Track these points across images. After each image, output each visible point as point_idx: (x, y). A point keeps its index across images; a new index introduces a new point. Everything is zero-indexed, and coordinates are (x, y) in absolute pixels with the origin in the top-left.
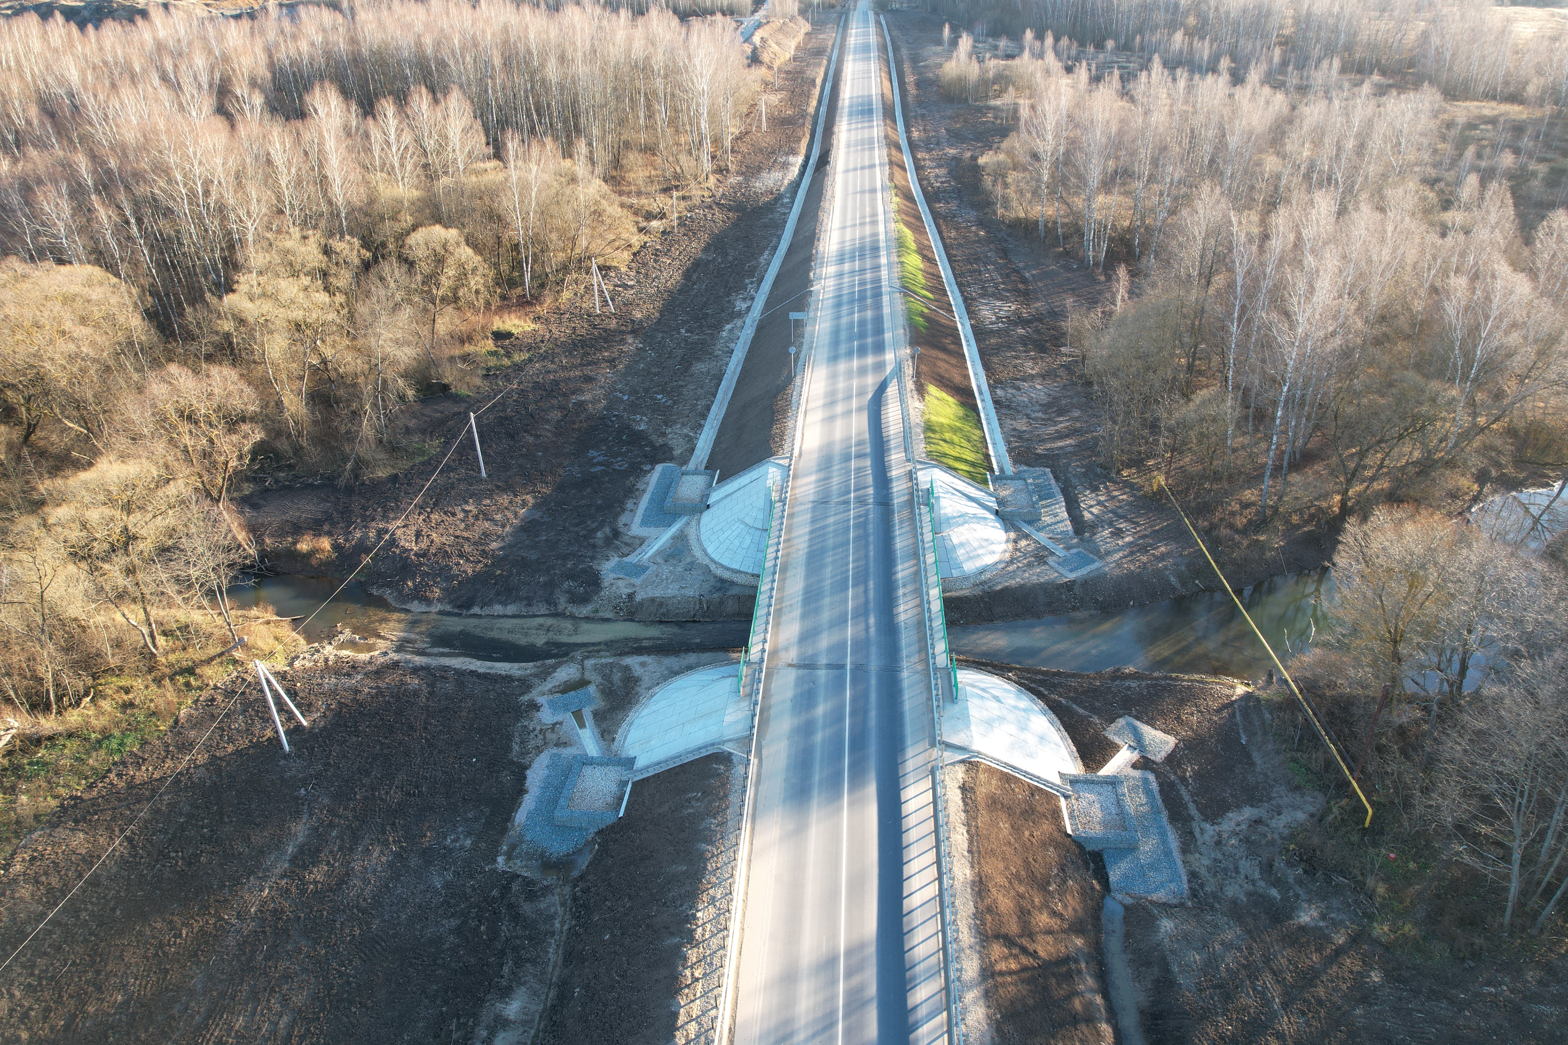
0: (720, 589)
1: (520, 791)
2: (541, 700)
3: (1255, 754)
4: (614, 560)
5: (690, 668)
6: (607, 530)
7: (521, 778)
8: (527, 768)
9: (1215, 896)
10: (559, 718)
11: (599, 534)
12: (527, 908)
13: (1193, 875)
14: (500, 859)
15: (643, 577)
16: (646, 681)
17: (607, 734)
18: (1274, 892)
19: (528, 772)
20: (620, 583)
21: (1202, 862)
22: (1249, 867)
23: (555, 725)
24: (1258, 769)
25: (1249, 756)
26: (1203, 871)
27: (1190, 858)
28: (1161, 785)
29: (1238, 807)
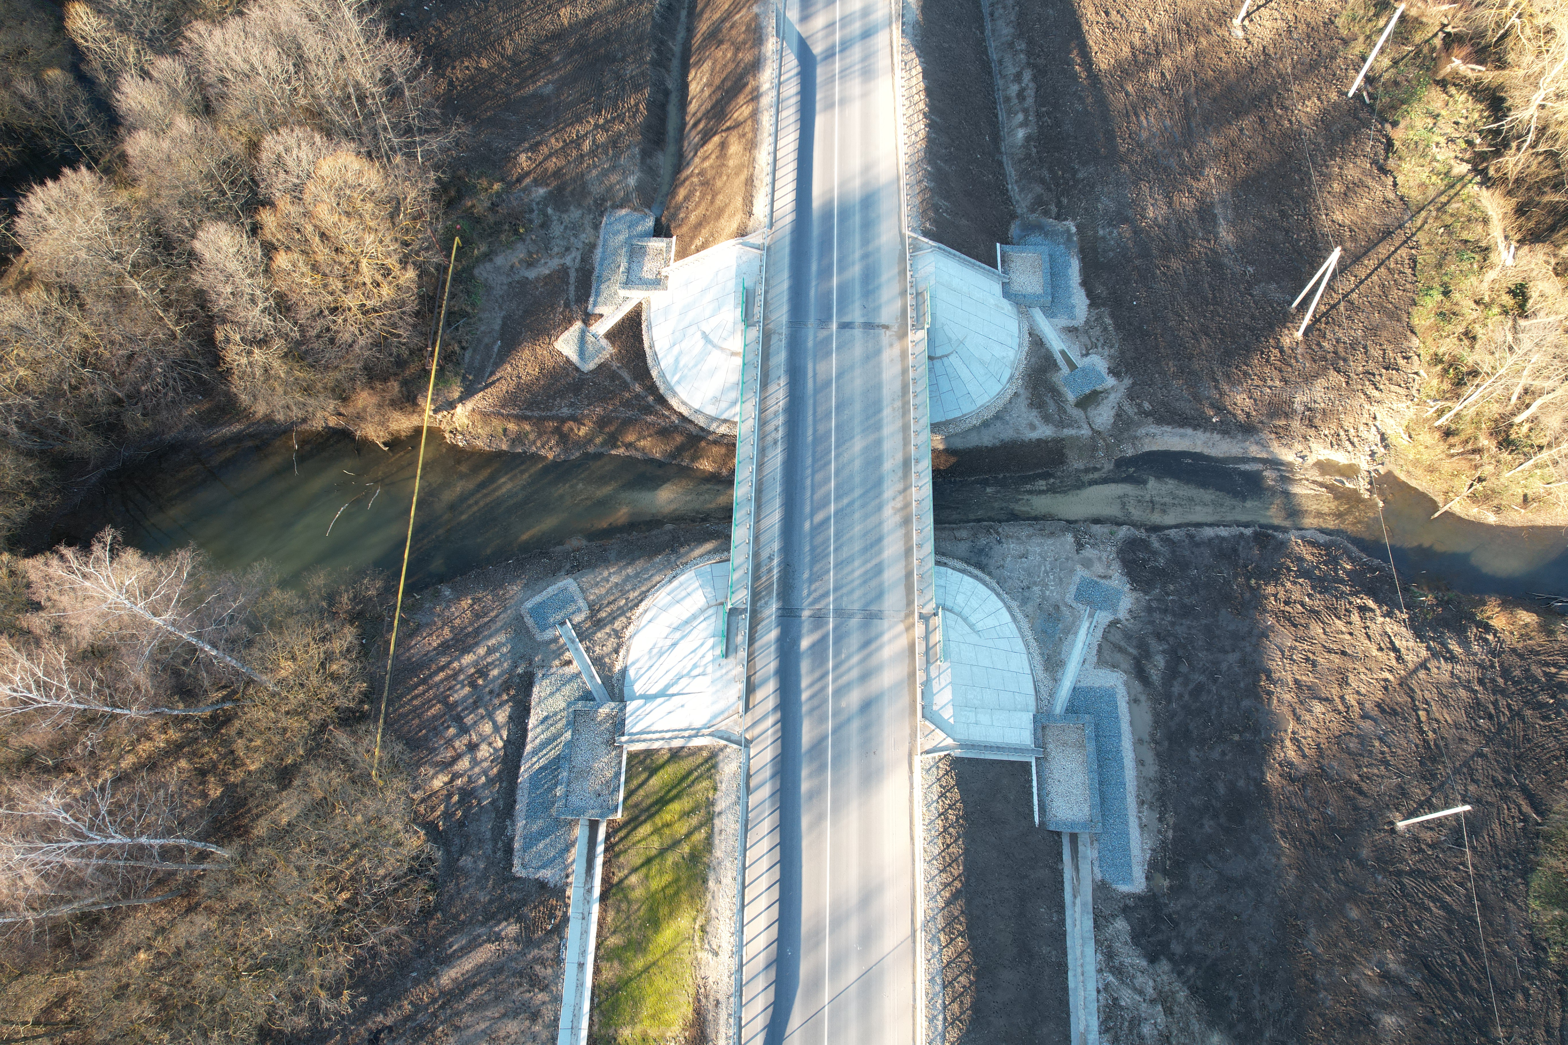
0: (981, 551)
1: (1084, 284)
2: (1111, 381)
3: (497, 328)
4: (1122, 613)
5: (986, 424)
6: (1155, 675)
7: (1089, 294)
8: (1090, 306)
9: (590, 211)
10: (1087, 360)
11: (1160, 661)
12: (1039, 189)
13: (596, 227)
14: (1074, 230)
15: (1077, 579)
16: (1022, 404)
17: (1037, 342)
18: (550, 211)
19: (1088, 302)
20: (1099, 568)
21: (586, 236)
22: (557, 230)
23: (1087, 355)
24: (503, 313)
25: (504, 325)
26: (589, 230)
27: (592, 240)
28: (587, 301)
29: (537, 279)
